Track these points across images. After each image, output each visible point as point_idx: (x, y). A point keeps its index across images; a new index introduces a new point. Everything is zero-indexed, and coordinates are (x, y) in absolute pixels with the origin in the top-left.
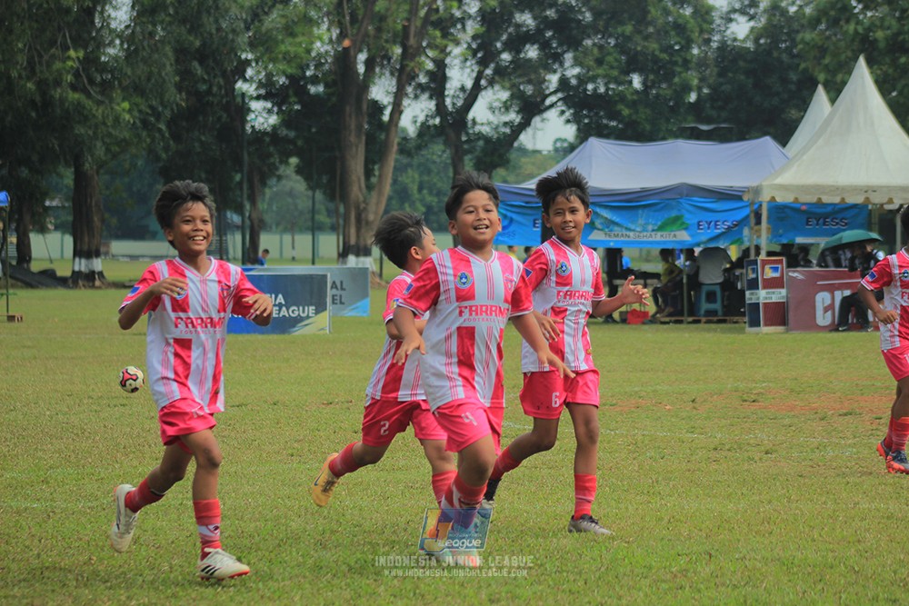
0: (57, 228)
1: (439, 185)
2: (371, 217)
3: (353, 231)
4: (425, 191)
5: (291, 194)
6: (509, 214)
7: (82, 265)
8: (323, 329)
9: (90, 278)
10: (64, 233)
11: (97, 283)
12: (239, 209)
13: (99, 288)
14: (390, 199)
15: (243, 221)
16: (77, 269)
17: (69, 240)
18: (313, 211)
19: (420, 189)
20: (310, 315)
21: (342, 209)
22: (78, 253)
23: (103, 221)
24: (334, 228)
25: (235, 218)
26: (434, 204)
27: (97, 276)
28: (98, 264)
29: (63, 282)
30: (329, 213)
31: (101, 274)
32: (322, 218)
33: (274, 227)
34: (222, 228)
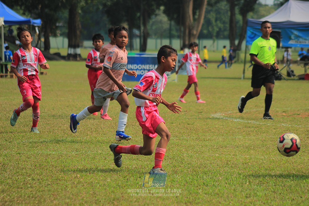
0: (61, 35)
1: (224, 19)
2: (195, 32)
3: (187, 38)
4: (218, 22)
5: (161, 22)
6: (254, 32)
7: (71, 51)
8: (174, 80)
9: (74, 57)
10: (64, 37)
11: (78, 59)
12: (139, 28)
13: (79, 61)
14: (203, 25)
15: (140, 33)
16: (69, 52)
17: (66, 41)
18: (170, 30)
19: (216, 20)
20: (169, 74)
21: (182, 29)
22: (70, 46)
23: (81, 32)
24: (179, 37)
25: (136, 32)
26: (222, 27)
27: (78, 56)
28: (79, 51)
29: (64, 58)
30: (177, 30)
31: (80, 55)
32: (174, 33)
33: (153, 37)
34: (131, 36)
